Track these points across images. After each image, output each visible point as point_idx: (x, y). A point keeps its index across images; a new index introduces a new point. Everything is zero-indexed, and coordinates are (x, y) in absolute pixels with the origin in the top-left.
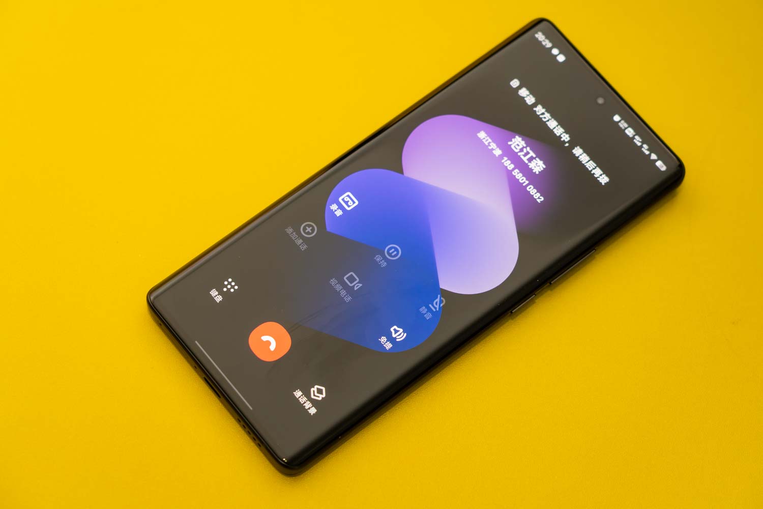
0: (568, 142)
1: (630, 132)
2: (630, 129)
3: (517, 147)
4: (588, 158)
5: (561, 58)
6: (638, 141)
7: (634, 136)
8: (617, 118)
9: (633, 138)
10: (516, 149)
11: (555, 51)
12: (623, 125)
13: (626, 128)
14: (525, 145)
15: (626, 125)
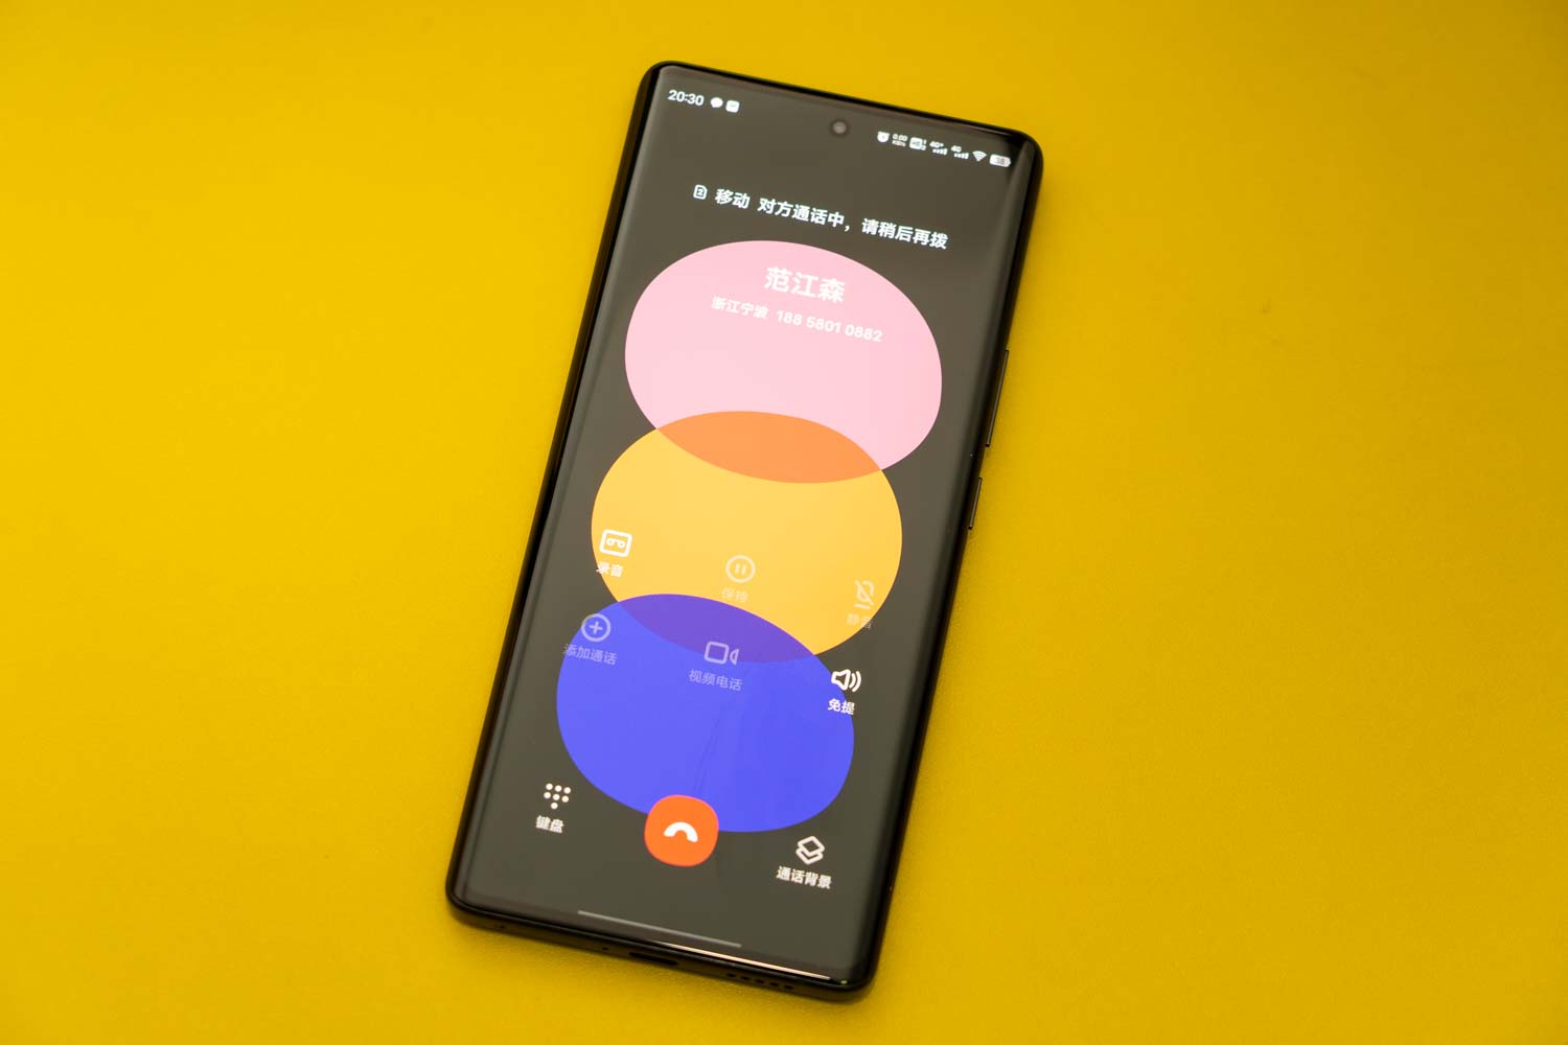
0: (845, 223)
1: (917, 144)
2: (914, 140)
3: (780, 283)
4: (892, 227)
5: (733, 106)
6: (940, 148)
7: (928, 145)
8: (883, 137)
9: (929, 149)
10: (782, 287)
11: (716, 102)
12: (899, 140)
13: (908, 142)
14: (790, 273)
15: (905, 138)
